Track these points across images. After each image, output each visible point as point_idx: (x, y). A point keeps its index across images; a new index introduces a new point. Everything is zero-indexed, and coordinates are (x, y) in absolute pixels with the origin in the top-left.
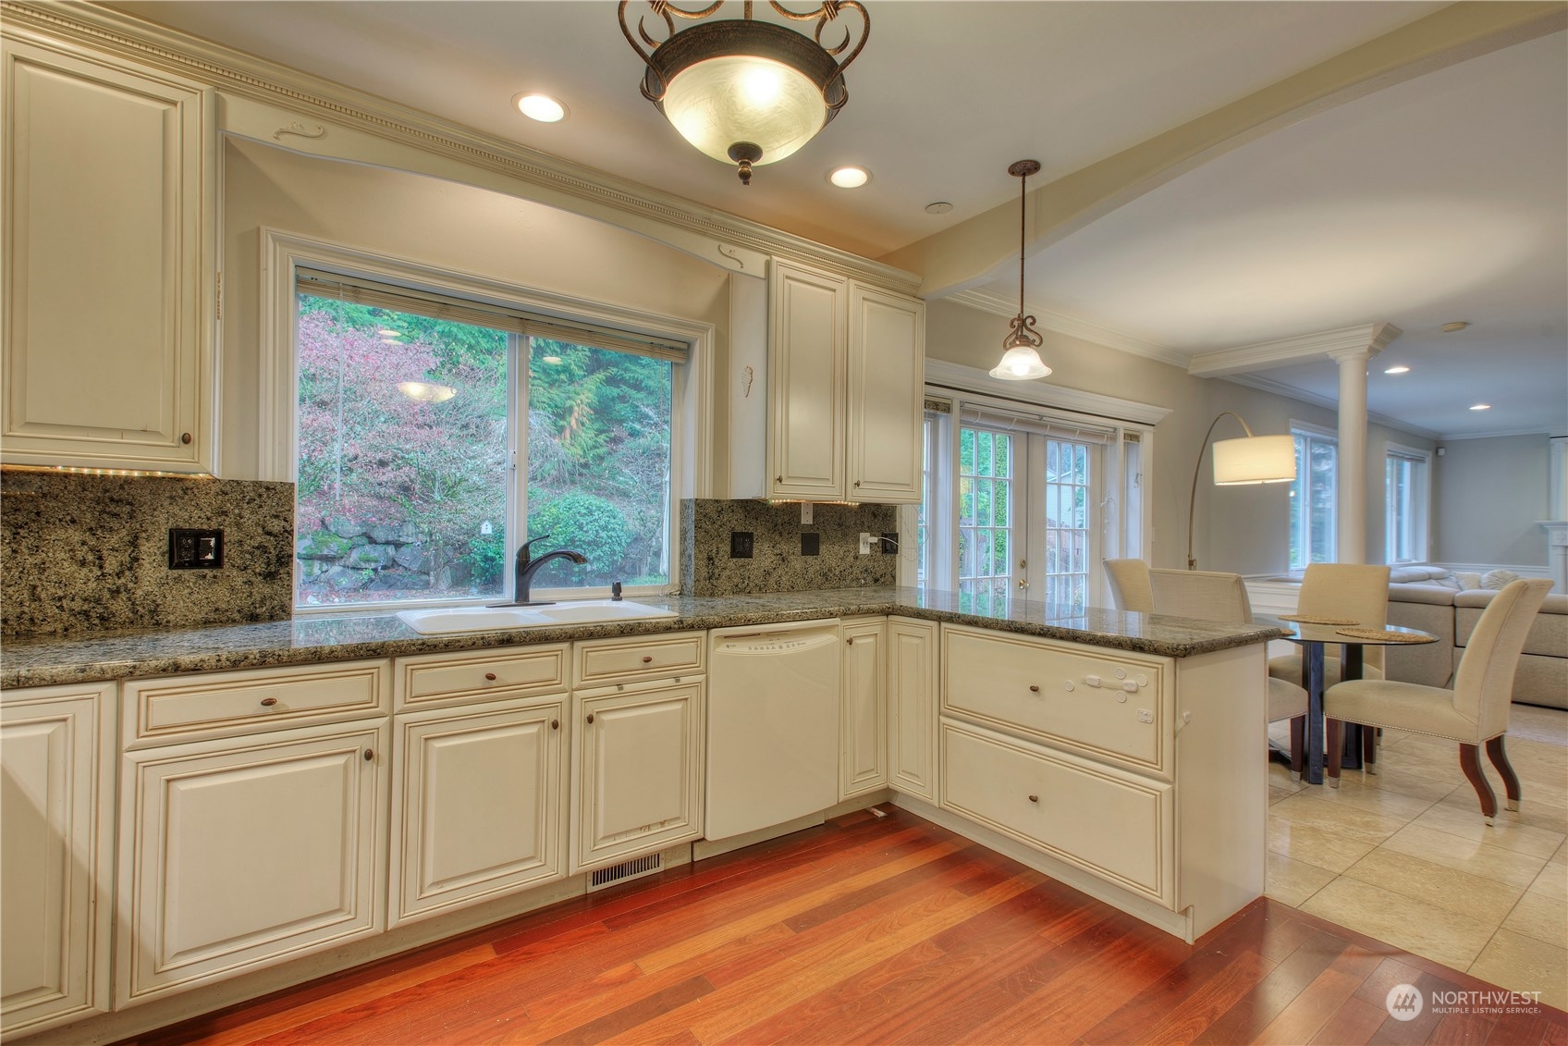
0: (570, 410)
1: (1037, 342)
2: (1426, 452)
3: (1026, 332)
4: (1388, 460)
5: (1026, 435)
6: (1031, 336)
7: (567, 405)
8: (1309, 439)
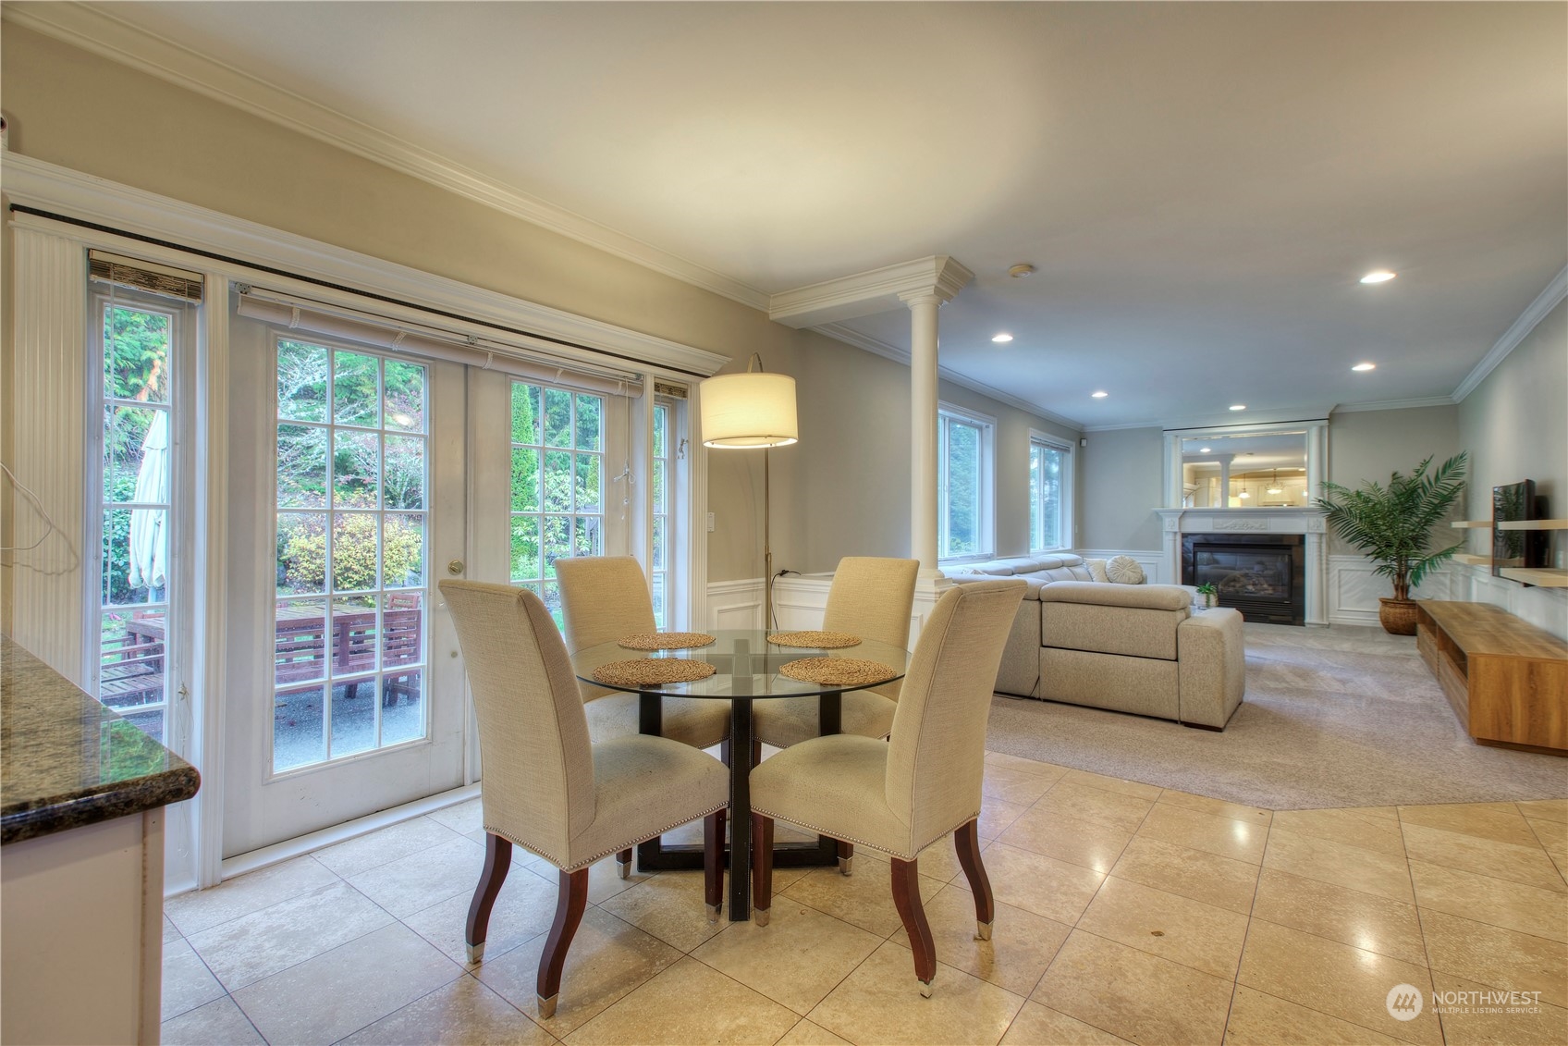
0: (150, 363)
2: (1070, 442)
4: (1033, 450)
5: (462, 370)
7: (144, 358)
8: (947, 419)
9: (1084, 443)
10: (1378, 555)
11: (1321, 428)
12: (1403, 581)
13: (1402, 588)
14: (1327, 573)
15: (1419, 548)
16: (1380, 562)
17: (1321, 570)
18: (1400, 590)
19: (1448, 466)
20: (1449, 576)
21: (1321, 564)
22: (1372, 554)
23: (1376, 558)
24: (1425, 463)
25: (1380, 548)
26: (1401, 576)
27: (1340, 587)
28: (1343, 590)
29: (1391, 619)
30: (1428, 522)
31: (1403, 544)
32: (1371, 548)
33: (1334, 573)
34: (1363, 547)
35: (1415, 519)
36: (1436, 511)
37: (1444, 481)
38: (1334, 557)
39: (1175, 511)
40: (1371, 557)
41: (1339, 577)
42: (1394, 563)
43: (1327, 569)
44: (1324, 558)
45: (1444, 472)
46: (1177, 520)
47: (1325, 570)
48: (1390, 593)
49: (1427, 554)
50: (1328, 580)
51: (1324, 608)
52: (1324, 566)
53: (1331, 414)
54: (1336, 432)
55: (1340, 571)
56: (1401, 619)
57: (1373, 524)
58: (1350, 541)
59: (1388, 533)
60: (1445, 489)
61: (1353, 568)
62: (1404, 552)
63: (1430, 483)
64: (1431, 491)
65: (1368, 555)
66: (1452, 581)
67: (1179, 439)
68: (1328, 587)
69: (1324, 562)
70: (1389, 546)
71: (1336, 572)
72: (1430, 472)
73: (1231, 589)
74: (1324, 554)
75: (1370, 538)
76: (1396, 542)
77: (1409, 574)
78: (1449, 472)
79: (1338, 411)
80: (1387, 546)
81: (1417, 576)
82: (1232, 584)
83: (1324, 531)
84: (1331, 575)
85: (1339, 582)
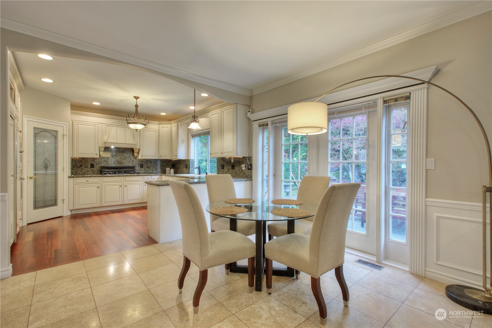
1: (198, 122)
3: (196, 119)
6: (197, 120)
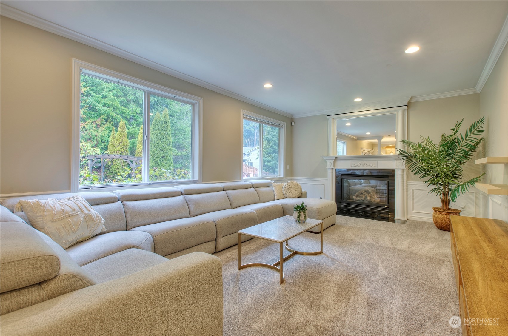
9: (293, 124)
10: (432, 182)
11: (404, 110)
12: (446, 198)
13: (446, 203)
14: (407, 191)
15: (455, 178)
16: (433, 186)
17: (403, 189)
18: (444, 203)
19: (473, 126)
20: (474, 194)
21: (403, 186)
22: (428, 181)
23: (430, 184)
24: (458, 124)
25: (433, 178)
26: (445, 195)
27: (413, 199)
28: (415, 201)
29: (439, 221)
30: (461, 162)
31: (446, 176)
32: (428, 178)
33: (410, 191)
34: (423, 177)
35: (454, 160)
36: (466, 155)
37: (471, 136)
38: (410, 182)
39: (332, 157)
40: (428, 183)
41: (413, 193)
42: (441, 186)
43: (407, 189)
44: (405, 183)
45: (471, 130)
46: (332, 162)
47: (406, 190)
48: (439, 205)
49: (461, 181)
50: (407, 195)
51: (405, 211)
52: (405, 187)
53: (408, 103)
54: (411, 113)
55: (413, 190)
56: (445, 221)
57: (429, 163)
58: (416, 173)
59: (438, 169)
60: (471, 141)
61: (420, 189)
62: (447, 180)
63: (462, 138)
64: (463, 143)
65: (426, 182)
66: (476, 197)
67: (335, 120)
68: (407, 199)
69: (405, 185)
70: (438, 176)
71: (412, 190)
72: (462, 131)
73: (360, 199)
74: (405, 181)
75: (427, 172)
76: (442, 175)
77: (450, 193)
78: (474, 130)
79: (412, 101)
80: (437, 177)
81: (454, 196)
82: (361, 196)
83: (404, 168)
84: (409, 192)
85: (413, 196)
